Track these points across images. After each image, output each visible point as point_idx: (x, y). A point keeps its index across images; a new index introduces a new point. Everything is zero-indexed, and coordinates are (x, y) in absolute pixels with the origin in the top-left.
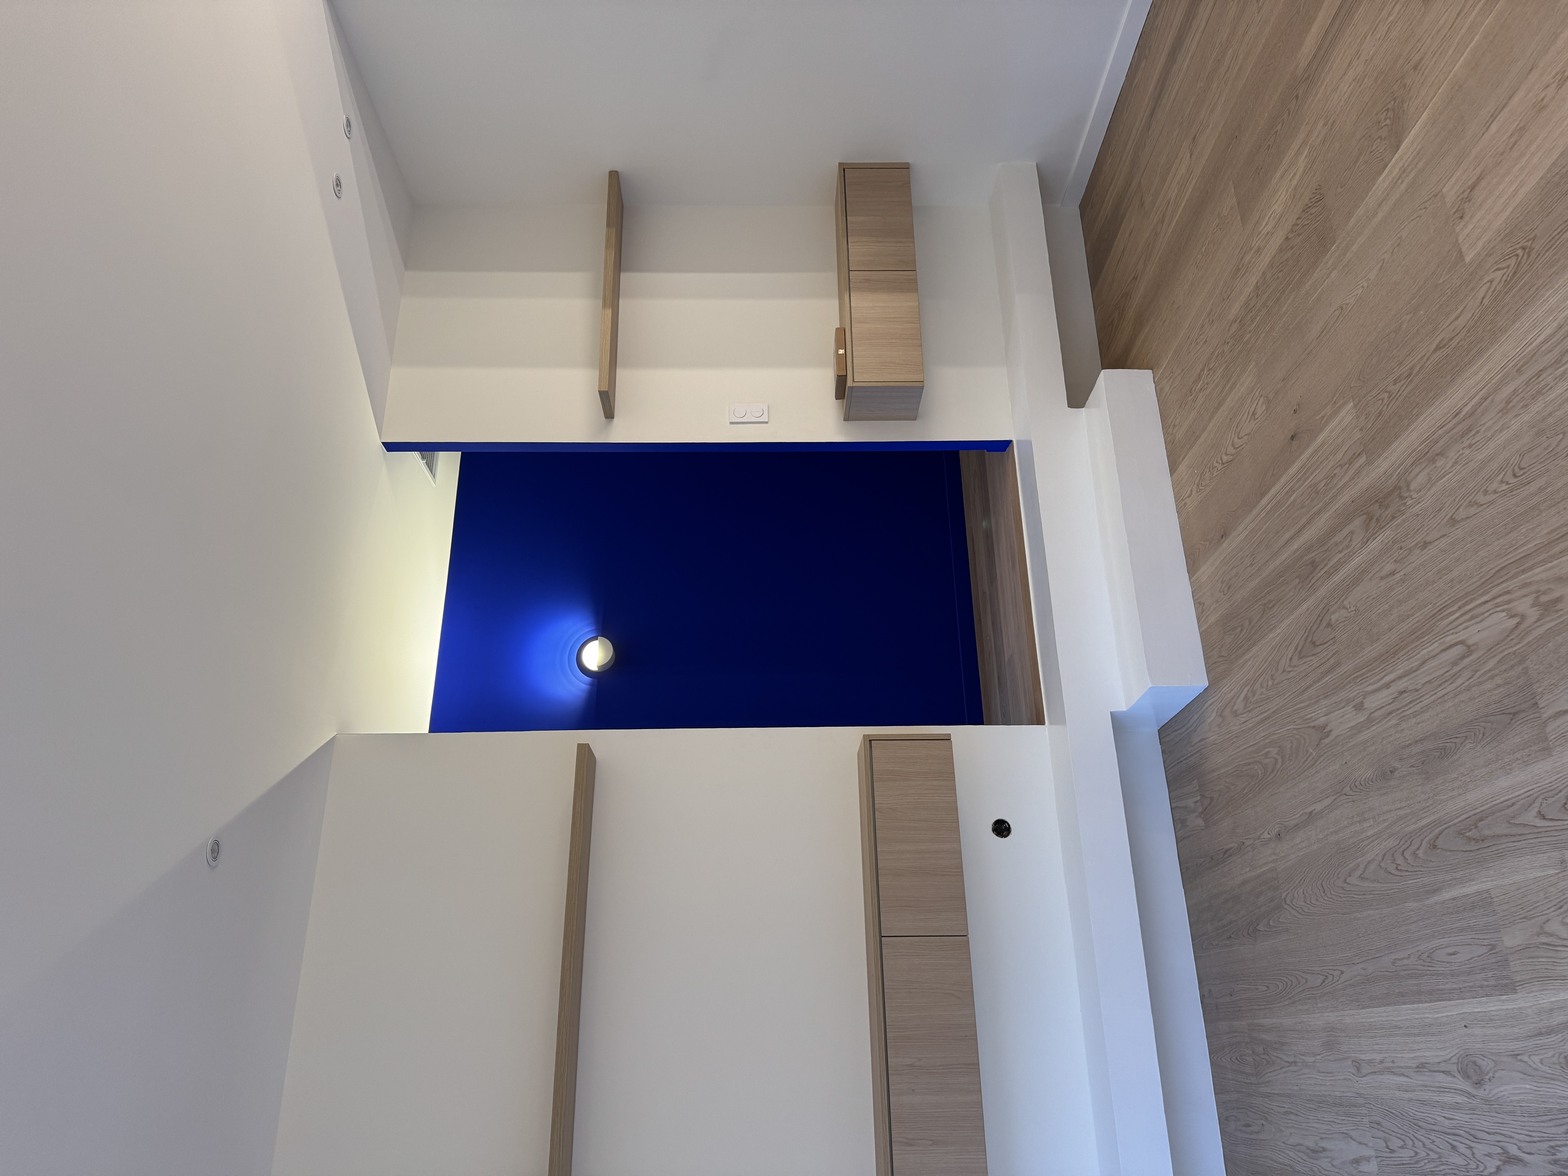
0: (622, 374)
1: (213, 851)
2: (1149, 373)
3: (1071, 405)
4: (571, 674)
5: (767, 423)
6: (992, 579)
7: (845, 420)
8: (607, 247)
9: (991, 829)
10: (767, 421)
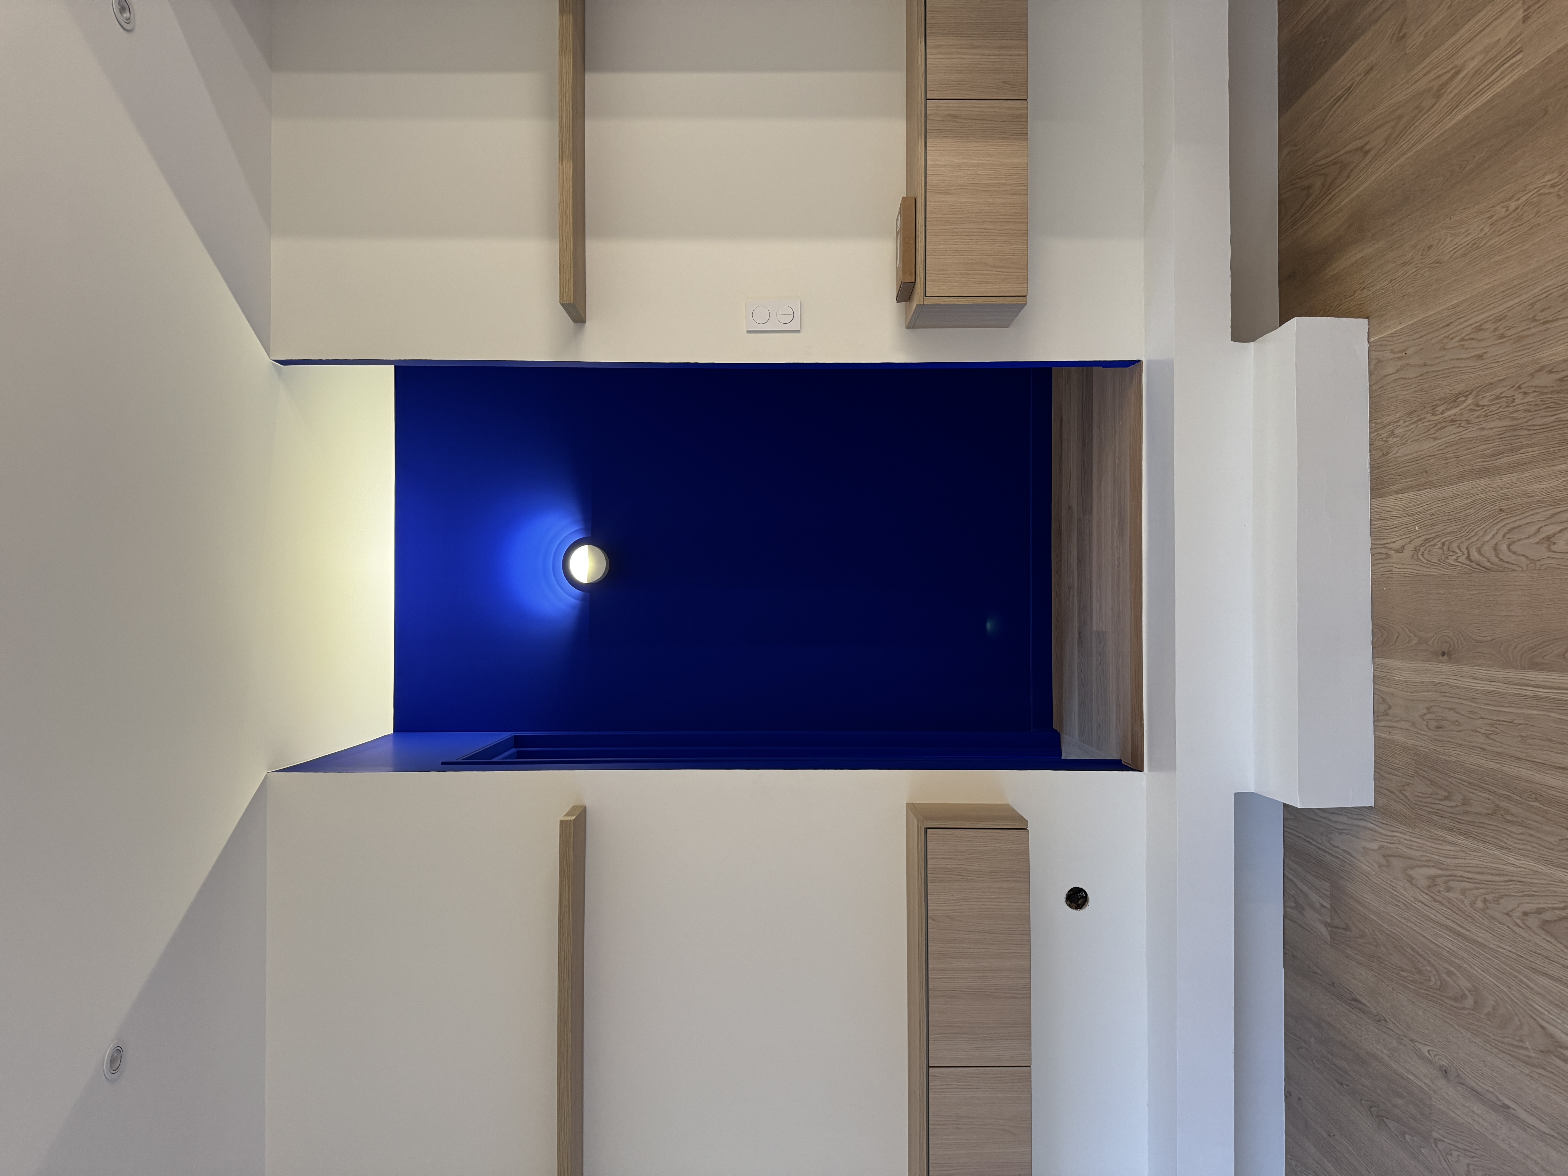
0: (594, 249)
1: (112, 1061)
2: (1362, 324)
3: (1234, 339)
4: (558, 587)
5: (798, 331)
6: (1086, 508)
7: (907, 328)
8: (562, 50)
9: (1065, 896)
10: (799, 329)
